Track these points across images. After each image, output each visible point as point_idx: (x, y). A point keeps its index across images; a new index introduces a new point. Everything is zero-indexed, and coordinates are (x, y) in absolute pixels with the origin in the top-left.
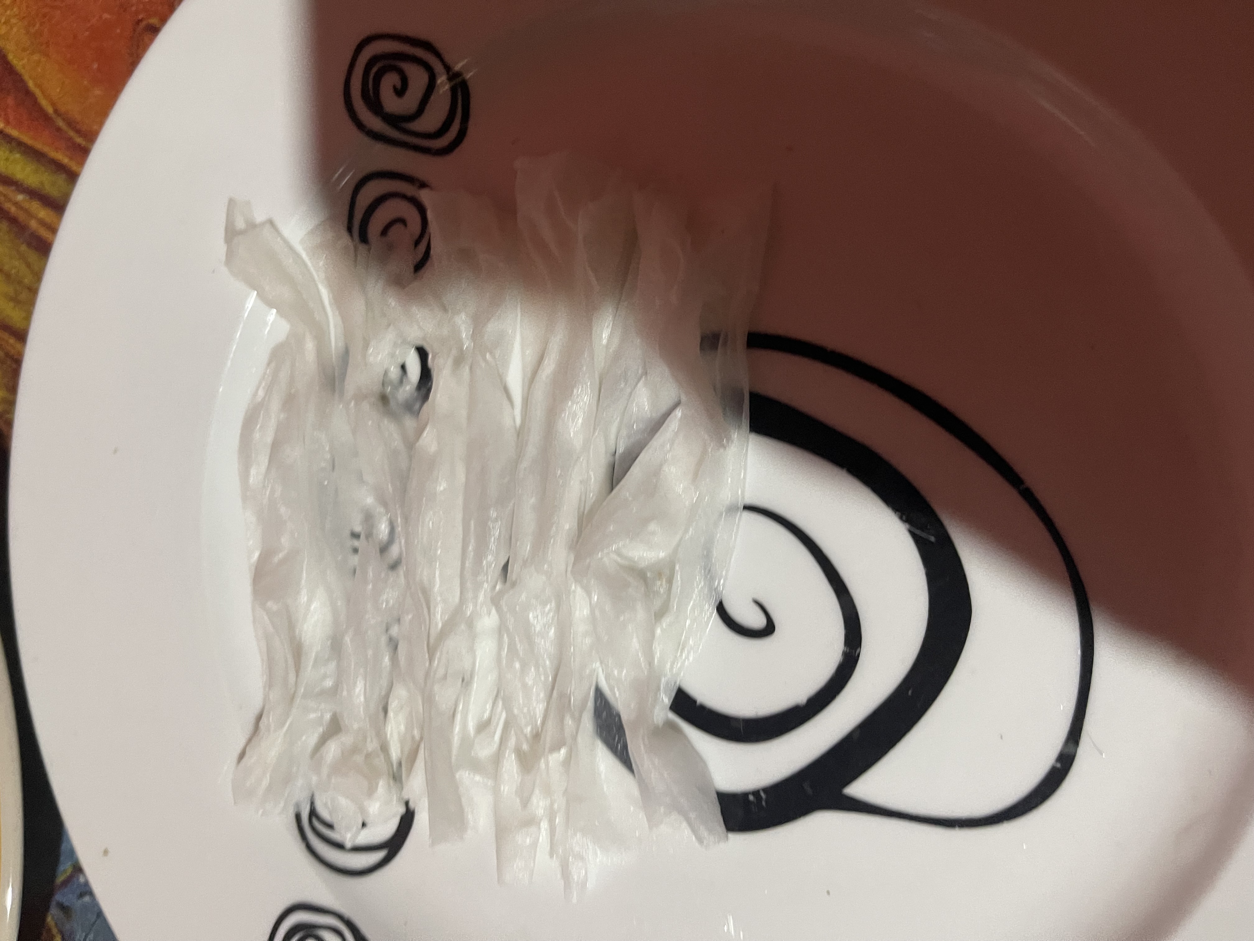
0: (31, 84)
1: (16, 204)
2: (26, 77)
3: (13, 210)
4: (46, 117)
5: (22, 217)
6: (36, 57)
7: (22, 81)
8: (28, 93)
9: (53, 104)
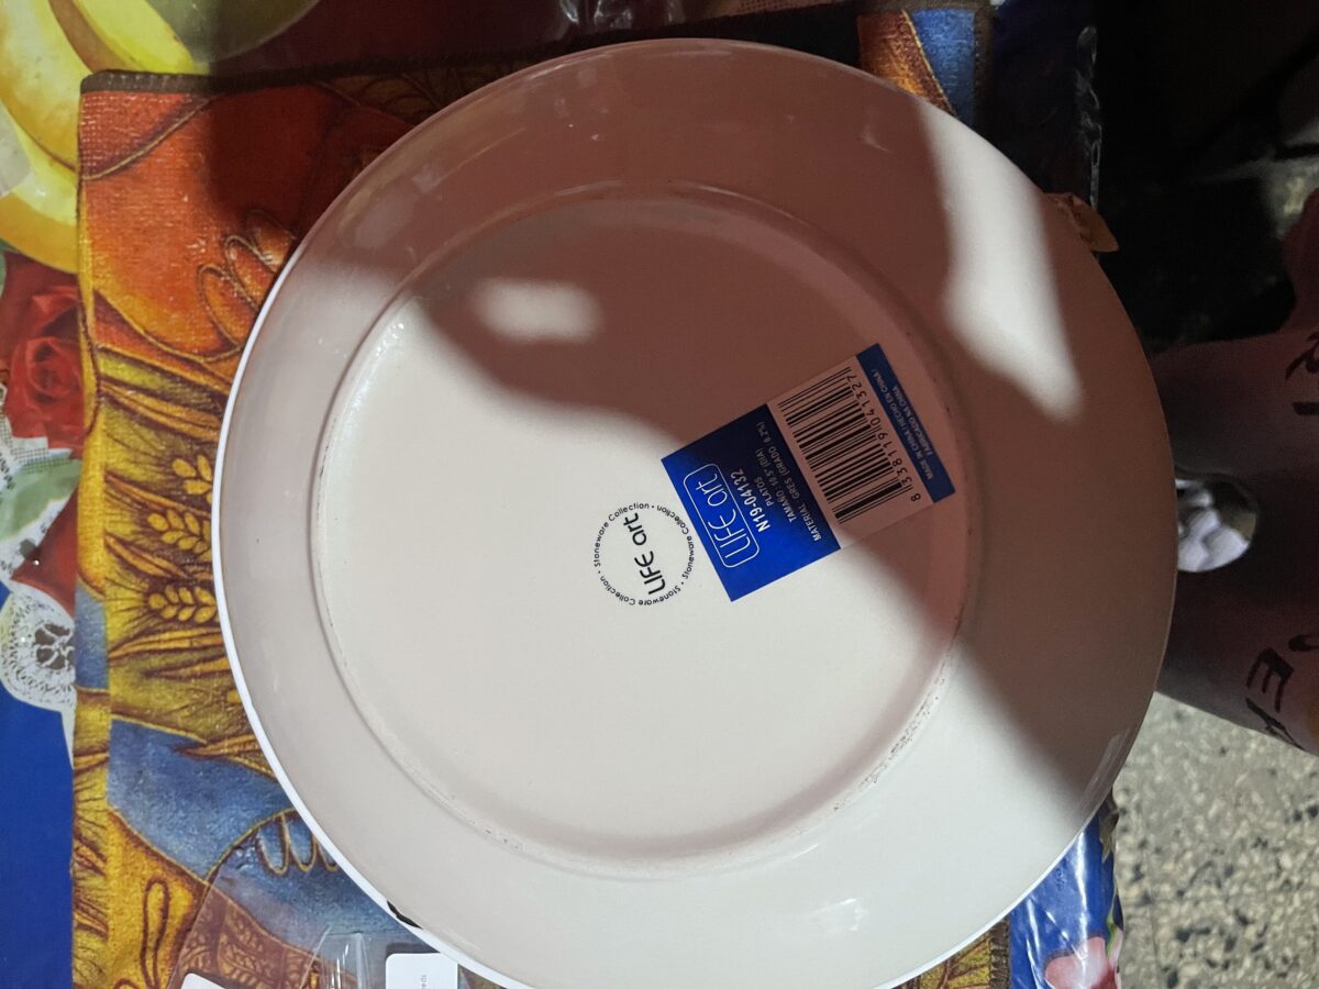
0: (126, 316)
1: (127, 397)
2: (121, 311)
3: (126, 402)
4: (140, 337)
5: (133, 406)
6: (127, 297)
7: (119, 315)
8: (124, 322)
9: (143, 327)
